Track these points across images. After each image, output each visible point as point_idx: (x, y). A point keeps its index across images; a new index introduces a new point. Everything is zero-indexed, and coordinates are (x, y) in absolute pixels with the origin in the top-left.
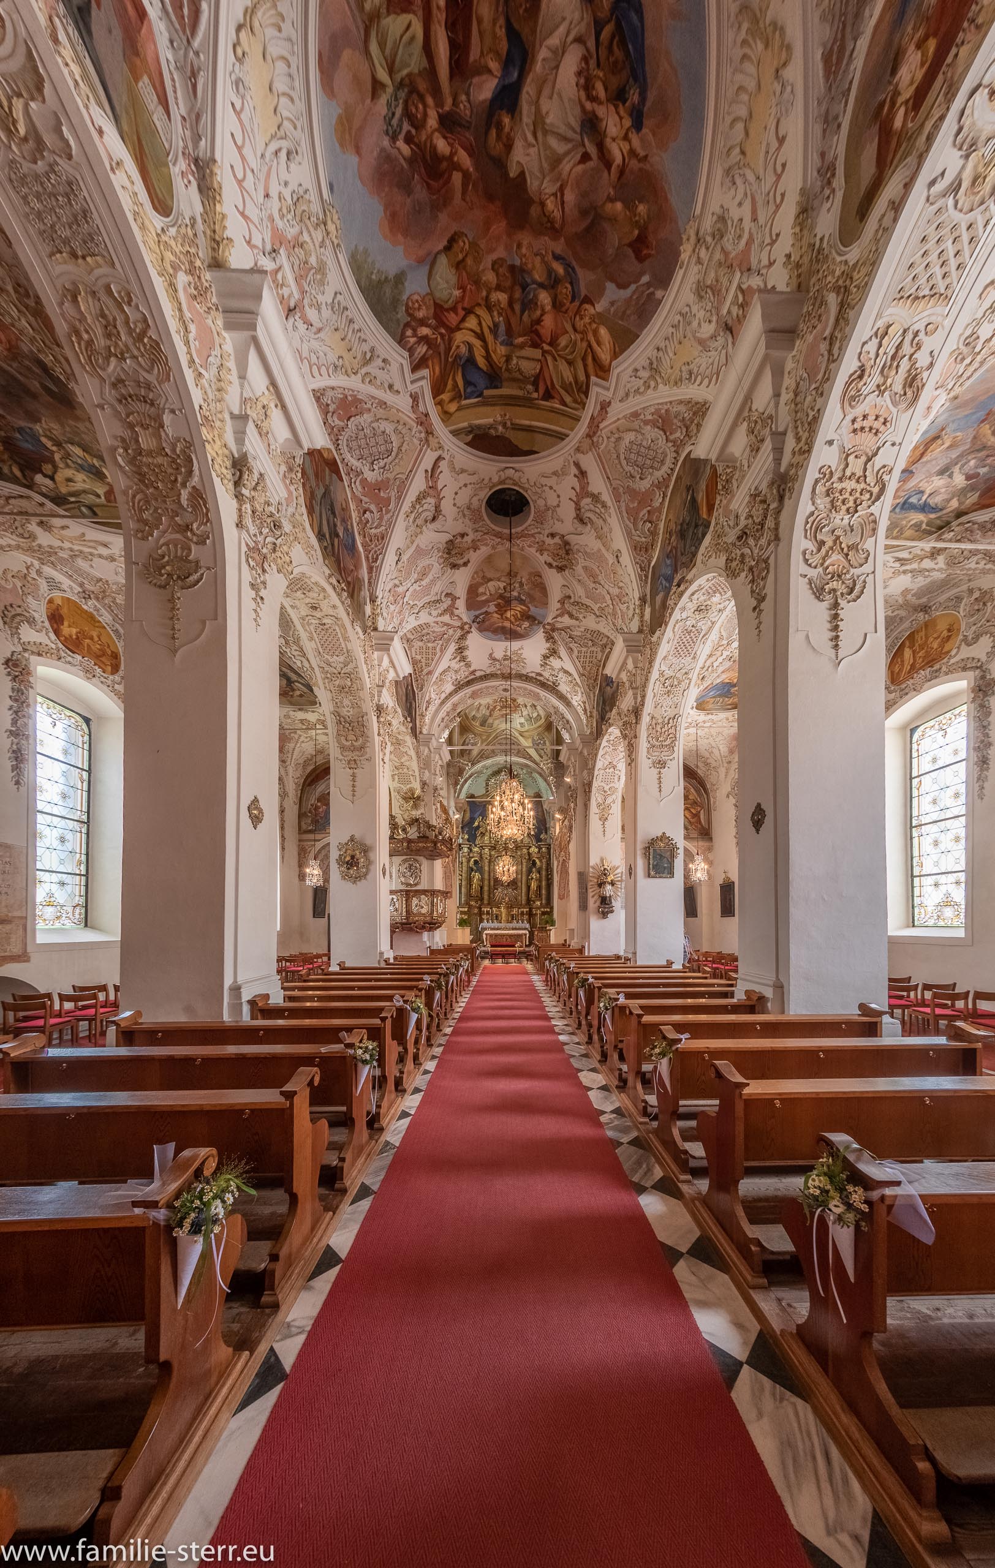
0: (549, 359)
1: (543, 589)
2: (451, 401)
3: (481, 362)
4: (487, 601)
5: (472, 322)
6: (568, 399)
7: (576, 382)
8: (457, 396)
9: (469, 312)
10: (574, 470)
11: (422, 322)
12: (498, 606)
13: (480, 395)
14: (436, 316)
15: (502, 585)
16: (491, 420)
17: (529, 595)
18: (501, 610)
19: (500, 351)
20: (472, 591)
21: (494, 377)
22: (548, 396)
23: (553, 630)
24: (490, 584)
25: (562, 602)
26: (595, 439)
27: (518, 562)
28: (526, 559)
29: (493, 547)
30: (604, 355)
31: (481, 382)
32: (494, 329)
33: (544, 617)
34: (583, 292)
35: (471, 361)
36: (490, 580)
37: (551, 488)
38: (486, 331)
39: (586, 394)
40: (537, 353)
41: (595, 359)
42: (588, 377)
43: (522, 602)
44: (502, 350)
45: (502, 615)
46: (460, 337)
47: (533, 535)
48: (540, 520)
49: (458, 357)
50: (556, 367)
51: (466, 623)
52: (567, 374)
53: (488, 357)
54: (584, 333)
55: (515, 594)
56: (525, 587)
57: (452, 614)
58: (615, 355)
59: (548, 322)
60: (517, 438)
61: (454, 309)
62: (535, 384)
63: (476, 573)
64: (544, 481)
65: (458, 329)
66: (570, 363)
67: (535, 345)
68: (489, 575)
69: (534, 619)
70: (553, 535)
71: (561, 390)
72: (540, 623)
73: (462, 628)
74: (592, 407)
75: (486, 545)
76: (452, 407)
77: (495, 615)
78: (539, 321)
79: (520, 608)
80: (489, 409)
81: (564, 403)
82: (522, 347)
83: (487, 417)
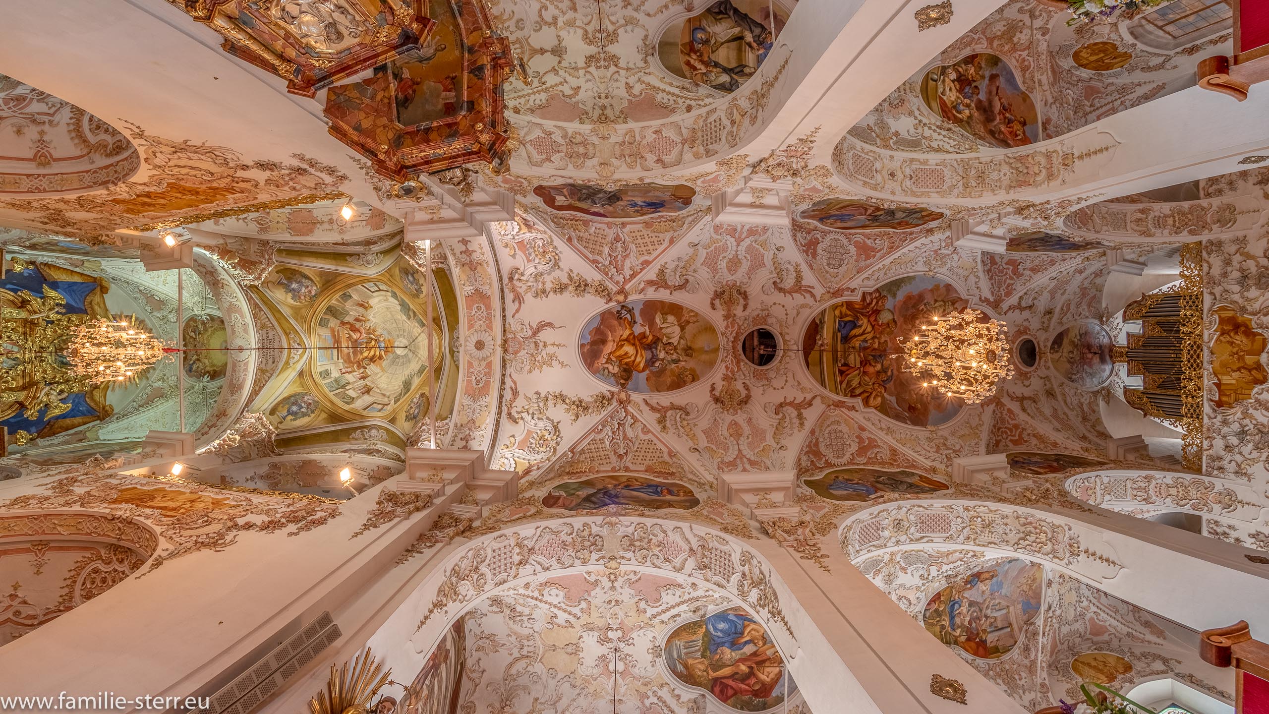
0: (857, 372)
1: (678, 383)
2: (841, 312)
3: (854, 332)
4: (651, 323)
5: (869, 329)
6: (844, 385)
7: (854, 389)
8: (842, 316)
9: (873, 327)
10: (809, 397)
11: (877, 302)
12: (643, 336)
13: (839, 331)
14: (877, 310)
15: (675, 341)
16: (825, 336)
17: (661, 372)
18: (638, 341)
19: (857, 343)
20: (675, 309)
21: (846, 339)
22: (841, 373)
23: (621, 402)
24: (677, 329)
25: (673, 407)
26: (832, 407)
27: (704, 357)
28: (711, 364)
29: (723, 334)
30: (872, 401)
31: (844, 332)
32: (865, 341)
33: (636, 389)
34: (887, 386)
35: (855, 326)
36: (683, 329)
37: (786, 381)
38: (865, 336)
39: (852, 396)
40: (858, 365)
41: (868, 397)
42: (859, 395)
43: (650, 363)
44: (857, 345)
45: (627, 340)
46: (865, 320)
47: (739, 369)
48: (757, 376)
49: (858, 319)
50: (855, 376)
51: (626, 297)
52: (855, 383)
53: (855, 336)
54: (874, 389)
55: (662, 355)
56: (673, 365)
57: (651, 283)
58: (876, 408)
59: (871, 370)
60: (814, 355)
61: (876, 320)
62: (845, 365)
63: (697, 315)
64: (790, 375)
65: (869, 321)
66: (860, 383)
67: (861, 363)
68: (689, 329)
69: (627, 379)
70: (747, 387)
71: (846, 381)
72: (623, 385)
73: (621, 291)
74: (848, 400)
75: (727, 327)
76: (837, 313)
77: (627, 332)
78: (870, 364)
79: (641, 361)
80: (831, 335)
81: (841, 383)
82: (859, 356)
83: (827, 334)
